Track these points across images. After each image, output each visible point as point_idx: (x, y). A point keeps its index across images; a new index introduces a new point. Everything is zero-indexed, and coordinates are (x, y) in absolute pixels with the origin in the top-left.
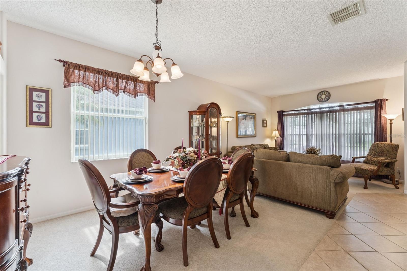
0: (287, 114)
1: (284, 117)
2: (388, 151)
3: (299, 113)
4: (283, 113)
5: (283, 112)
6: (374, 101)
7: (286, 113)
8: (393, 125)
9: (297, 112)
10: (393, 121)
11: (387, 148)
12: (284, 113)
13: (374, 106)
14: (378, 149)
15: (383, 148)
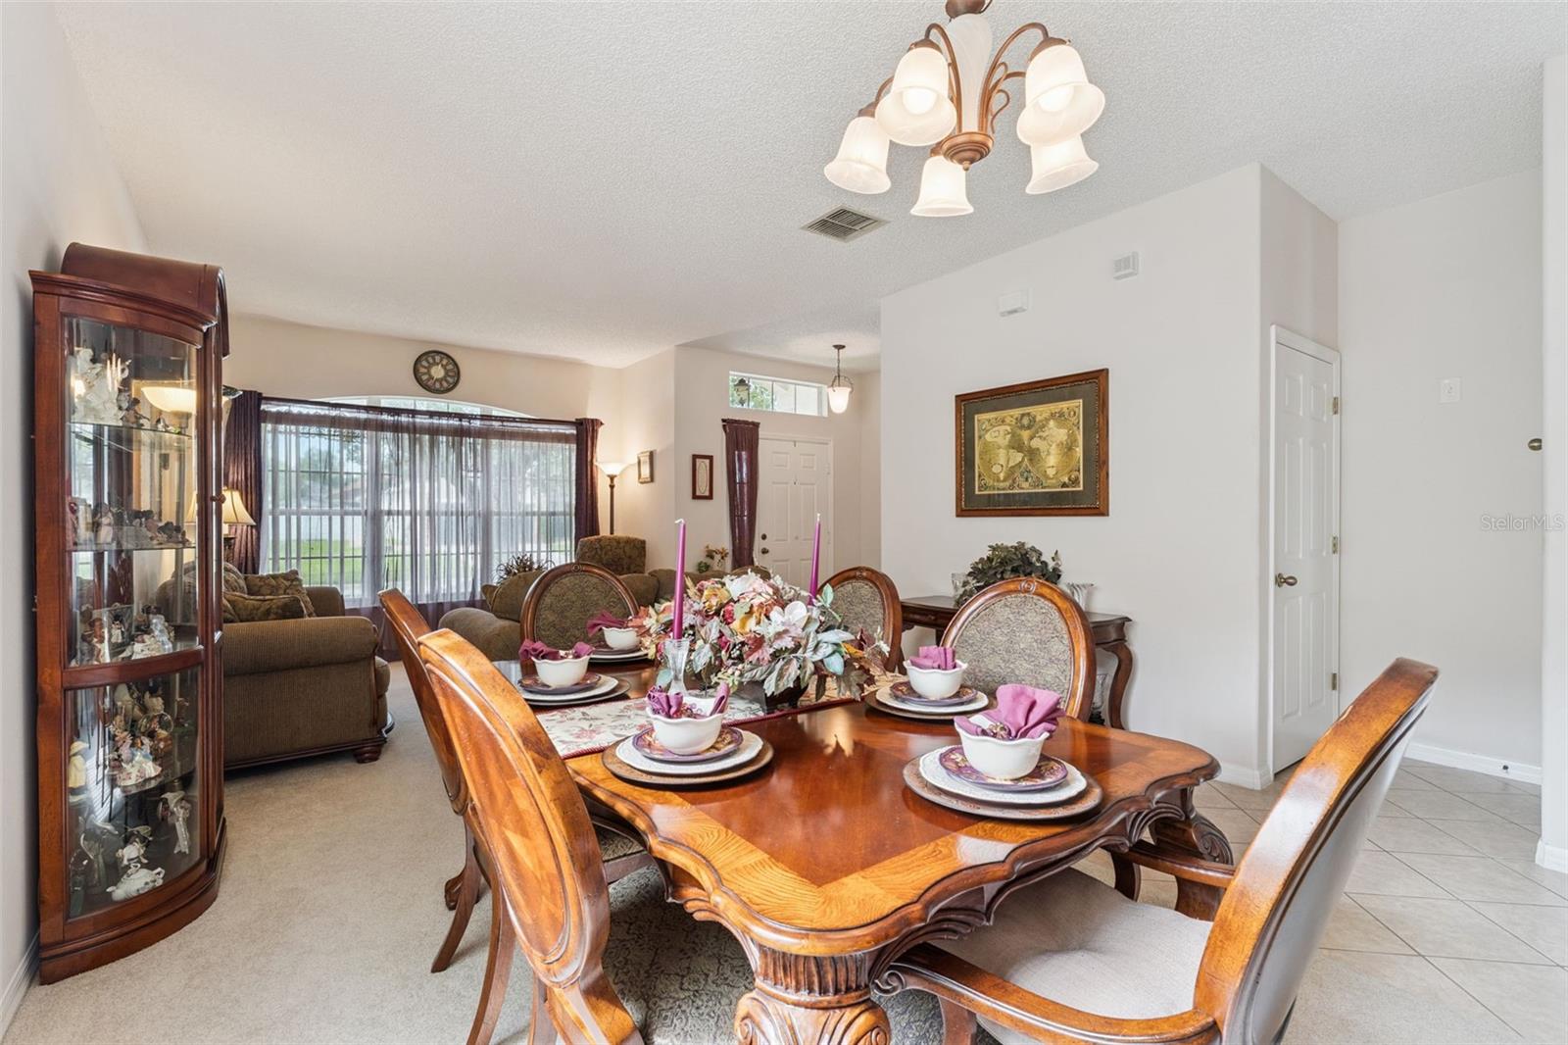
0: (279, 413)
1: (263, 425)
2: (630, 557)
3: (340, 417)
4: (259, 406)
5: (259, 398)
6: (574, 420)
7: (273, 408)
8: (615, 489)
9: (334, 413)
10: (615, 480)
11: (627, 549)
12: (263, 407)
13: (572, 435)
14: (606, 554)
15: (618, 551)
